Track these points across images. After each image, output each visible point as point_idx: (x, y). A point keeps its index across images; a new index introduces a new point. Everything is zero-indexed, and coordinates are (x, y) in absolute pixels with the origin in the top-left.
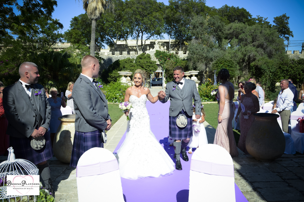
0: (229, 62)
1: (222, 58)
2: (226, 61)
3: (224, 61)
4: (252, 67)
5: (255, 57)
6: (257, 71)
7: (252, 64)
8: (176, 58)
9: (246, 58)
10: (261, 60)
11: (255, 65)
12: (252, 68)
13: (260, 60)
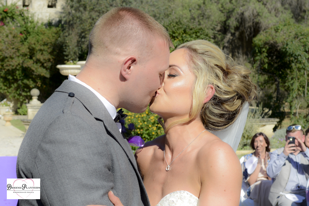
0: (196, 33)
1: (177, 23)
2: (188, 30)
3: (181, 31)
4: (260, 49)
5: (256, 20)
6: (272, 60)
7: (259, 39)
8: (25, 19)
9: (233, 23)
10: (285, 28)
11: (266, 43)
12: (260, 52)
13: (281, 27)
